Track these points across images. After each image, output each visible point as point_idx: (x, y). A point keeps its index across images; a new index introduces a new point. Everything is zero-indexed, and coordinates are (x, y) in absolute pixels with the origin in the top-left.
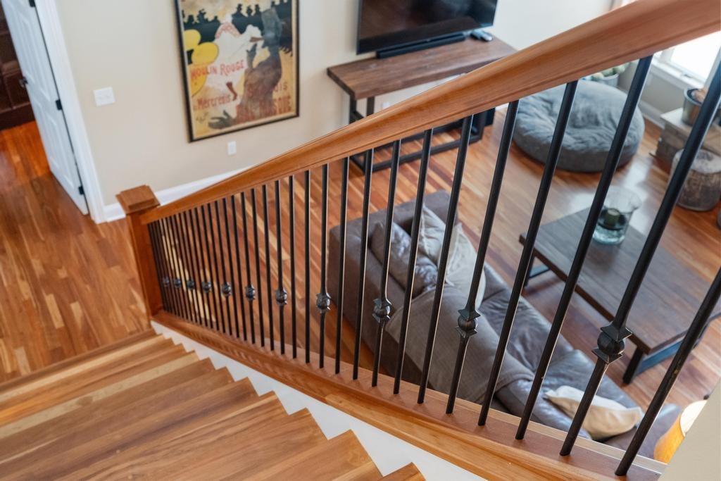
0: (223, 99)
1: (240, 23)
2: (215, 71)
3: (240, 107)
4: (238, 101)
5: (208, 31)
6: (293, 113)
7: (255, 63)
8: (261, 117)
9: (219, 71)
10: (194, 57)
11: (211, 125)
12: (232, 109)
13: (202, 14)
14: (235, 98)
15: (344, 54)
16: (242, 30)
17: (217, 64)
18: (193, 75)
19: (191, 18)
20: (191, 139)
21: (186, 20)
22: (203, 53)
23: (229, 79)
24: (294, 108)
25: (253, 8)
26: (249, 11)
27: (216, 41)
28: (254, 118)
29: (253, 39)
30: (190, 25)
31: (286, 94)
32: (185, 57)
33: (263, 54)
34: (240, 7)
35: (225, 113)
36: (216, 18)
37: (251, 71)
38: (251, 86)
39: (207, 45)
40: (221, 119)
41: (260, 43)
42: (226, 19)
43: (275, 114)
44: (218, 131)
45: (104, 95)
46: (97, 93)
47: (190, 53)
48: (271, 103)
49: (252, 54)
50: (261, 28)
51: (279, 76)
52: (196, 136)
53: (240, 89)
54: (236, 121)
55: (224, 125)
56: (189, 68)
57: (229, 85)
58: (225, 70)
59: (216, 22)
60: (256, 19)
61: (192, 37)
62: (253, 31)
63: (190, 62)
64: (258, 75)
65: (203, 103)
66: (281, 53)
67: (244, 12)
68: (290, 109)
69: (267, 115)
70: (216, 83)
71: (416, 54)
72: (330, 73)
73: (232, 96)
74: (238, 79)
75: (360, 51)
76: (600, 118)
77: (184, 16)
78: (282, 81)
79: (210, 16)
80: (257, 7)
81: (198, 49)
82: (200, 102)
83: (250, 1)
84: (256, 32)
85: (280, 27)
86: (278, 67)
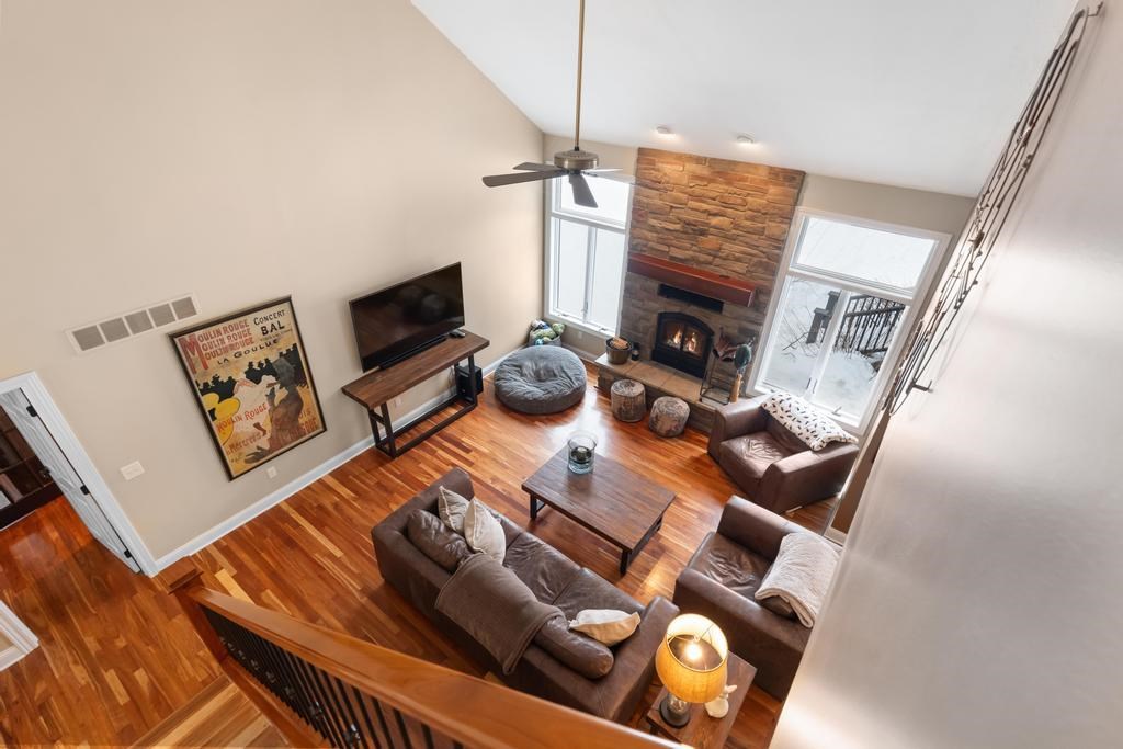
0: (254, 438)
1: (254, 376)
2: (241, 419)
3: (271, 439)
4: (268, 435)
5: (226, 390)
6: (322, 429)
7: (276, 403)
8: (293, 441)
9: (244, 417)
10: (216, 414)
11: (246, 461)
12: (264, 443)
13: (215, 380)
16: (257, 381)
17: (241, 413)
18: (220, 427)
19: (206, 384)
20: (231, 478)
21: (201, 387)
22: (224, 409)
23: (255, 421)
24: (321, 425)
25: (263, 362)
26: (260, 364)
27: (235, 396)
28: (286, 444)
29: (269, 385)
30: (206, 390)
31: (310, 418)
32: (208, 417)
33: (281, 394)
34: (251, 364)
35: (258, 448)
36: (230, 378)
37: (274, 409)
38: (277, 420)
39: (227, 401)
40: (256, 453)
41: (277, 387)
42: (241, 376)
43: (305, 434)
44: (255, 464)
45: (132, 470)
46: (125, 470)
47: (212, 412)
48: (299, 428)
49: (271, 396)
50: (275, 375)
51: (301, 404)
52: (234, 475)
53: (268, 427)
54: (269, 452)
55: (260, 458)
56: (214, 424)
57: (257, 426)
58: (249, 415)
59: (232, 382)
61: (210, 400)
62: (268, 379)
63: (214, 418)
64: (281, 411)
65: (235, 446)
66: (298, 388)
67: (256, 367)
68: (317, 428)
69: (298, 438)
70: (244, 428)
71: (412, 359)
72: (344, 390)
73: (262, 433)
74: (263, 418)
75: (365, 370)
76: (556, 371)
77: (198, 385)
78: (304, 408)
79: (224, 378)
80: (267, 360)
81: (219, 407)
82: (232, 447)
83: (257, 357)
84: (271, 379)
85: (293, 369)
86: (298, 399)
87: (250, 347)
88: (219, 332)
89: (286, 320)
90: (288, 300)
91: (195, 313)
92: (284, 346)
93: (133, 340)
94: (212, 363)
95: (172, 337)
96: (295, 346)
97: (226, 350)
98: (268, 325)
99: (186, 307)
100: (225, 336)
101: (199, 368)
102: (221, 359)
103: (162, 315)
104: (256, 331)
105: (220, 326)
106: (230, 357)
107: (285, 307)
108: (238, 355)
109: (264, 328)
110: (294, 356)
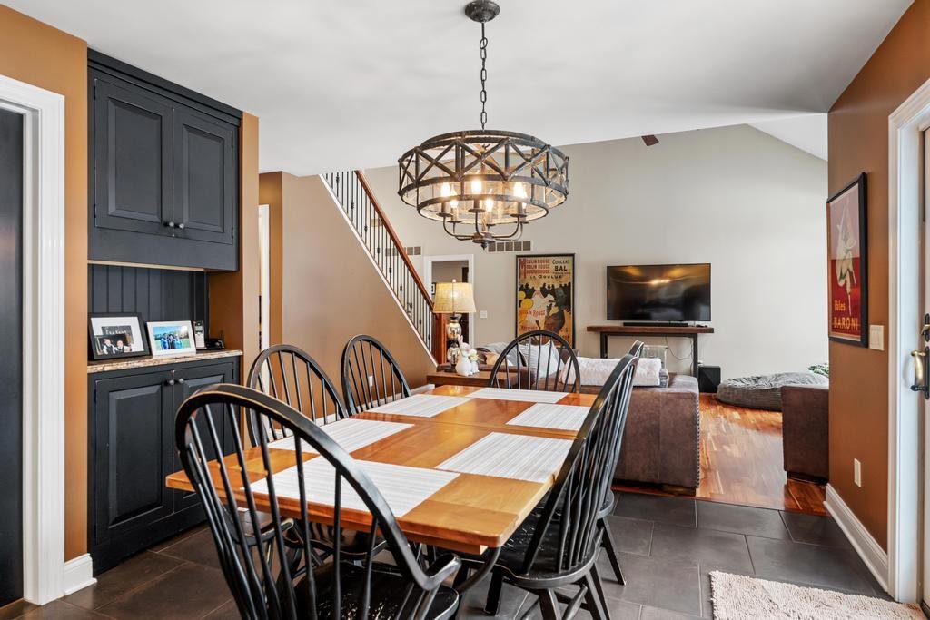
1: (545, 292)
5: (529, 293)
7: (551, 314)
9: (532, 313)
10: (521, 304)
13: (527, 285)
15: (602, 321)
16: (545, 296)
17: (532, 310)
18: (521, 313)
19: (522, 286)
22: (526, 303)
23: (538, 319)
25: (551, 286)
26: (549, 287)
27: (532, 299)
29: (550, 301)
30: (521, 289)
31: (567, 334)
32: (518, 304)
33: (555, 310)
34: (544, 284)
36: (533, 288)
37: (548, 317)
38: (548, 325)
39: (528, 300)
41: (554, 304)
42: (538, 289)
45: (484, 314)
46: (482, 312)
47: (520, 302)
49: (549, 308)
50: (555, 296)
51: (563, 323)
53: (542, 326)
56: (519, 309)
57: (537, 322)
58: (536, 314)
59: (533, 290)
60: (552, 291)
61: (522, 295)
62: (550, 297)
63: (520, 306)
64: (552, 320)
65: (524, 328)
66: (565, 311)
67: (547, 287)
70: (531, 319)
73: (538, 328)
74: (542, 319)
77: (519, 285)
78: (565, 326)
79: (531, 287)
80: (553, 286)
81: (524, 301)
82: (522, 327)
83: (550, 282)
84: (552, 298)
85: (564, 298)
86: (563, 317)
87: (547, 275)
88: (535, 262)
89: (568, 267)
90: (573, 255)
91: (529, 249)
92: (565, 280)
93: (505, 254)
94: (528, 276)
95: (518, 256)
96: (570, 284)
97: (536, 272)
98: (559, 266)
99: (527, 245)
100: (537, 265)
101: (522, 276)
102: (532, 276)
103: (518, 246)
104: (552, 267)
105: (537, 259)
106: (537, 277)
107: (570, 258)
108: (540, 277)
109: (556, 267)
110: (568, 289)
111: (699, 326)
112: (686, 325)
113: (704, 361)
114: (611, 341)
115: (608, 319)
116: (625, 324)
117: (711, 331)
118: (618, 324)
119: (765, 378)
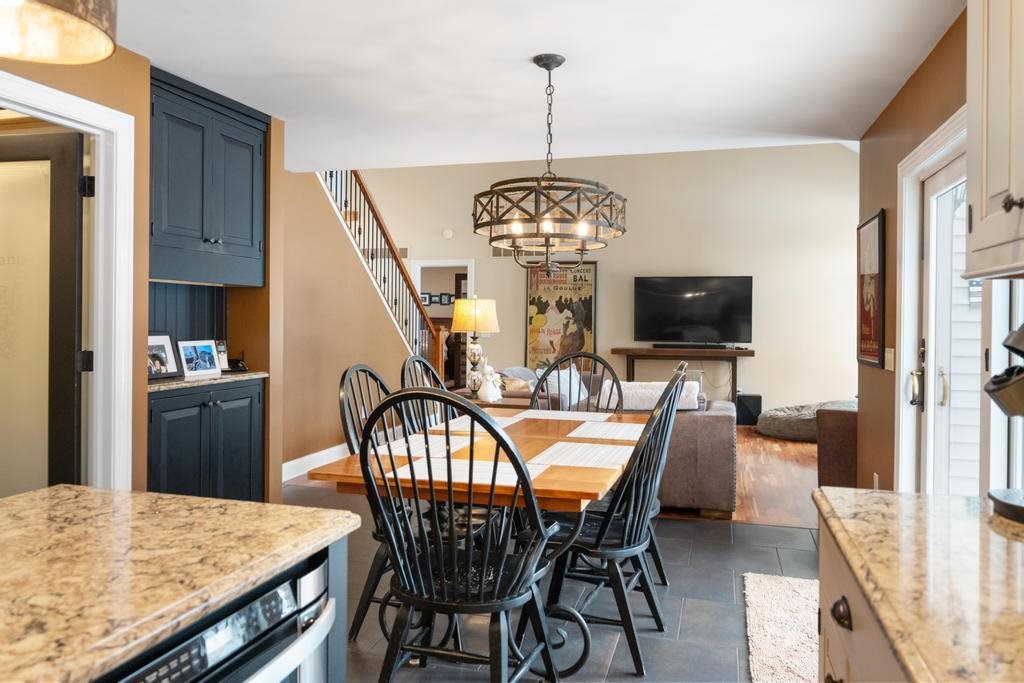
0: (547, 351)
2: (544, 332)
3: (556, 358)
4: (556, 355)
5: (543, 308)
7: (568, 333)
9: (546, 332)
10: (533, 321)
11: (538, 365)
12: (552, 359)
13: (540, 298)
14: (554, 352)
15: (628, 342)
17: (545, 328)
18: (532, 331)
19: (534, 299)
21: (531, 299)
22: (538, 319)
23: (552, 339)
26: (566, 300)
27: (546, 314)
29: (567, 318)
30: (532, 303)
32: (529, 320)
33: (573, 328)
34: (561, 297)
35: (547, 360)
36: (547, 301)
37: (565, 337)
38: (564, 346)
39: (540, 316)
40: (544, 363)
41: (571, 321)
42: (553, 303)
47: (531, 318)
49: (566, 326)
50: (572, 312)
51: (584, 343)
53: (558, 348)
56: (529, 327)
57: (551, 343)
58: (550, 333)
59: (547, 304)
61: (533, 310)
63: (531, 323)
64: (569, 341)
65: (535, 350)
66: (585, 330)
70: (544, 339)
74: (557, 339)
77: (530, 297)
78: (584, 349)
79: (544, 300)
81: (536, 317)
82: (533, 348)
83: (567, 295)
85: (584, 314)
86: (582, 338)
87: (563, 286)
89: (590, 277)
90: (595, 263)
92: (585, 293)
94: (541, 287)
96: (591, 297)
97: (550, 282)
98: (579, 275)
101: (534, 287)
102: (546, 286)
104: (570, 276)
106: (551, 288)
107: (592, 267)
108: (556, 288)
109: (575, 277)
110: (588, 304)
111: (739, 348)
112: (724, 347)
113: (743, 389)
114: (639, 365)
115: (636, 340)
116: (655, 346)
117: (751, 354)
118: (647, 345)
119: (809, 407)
